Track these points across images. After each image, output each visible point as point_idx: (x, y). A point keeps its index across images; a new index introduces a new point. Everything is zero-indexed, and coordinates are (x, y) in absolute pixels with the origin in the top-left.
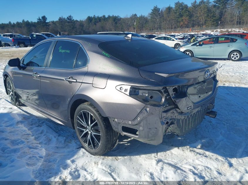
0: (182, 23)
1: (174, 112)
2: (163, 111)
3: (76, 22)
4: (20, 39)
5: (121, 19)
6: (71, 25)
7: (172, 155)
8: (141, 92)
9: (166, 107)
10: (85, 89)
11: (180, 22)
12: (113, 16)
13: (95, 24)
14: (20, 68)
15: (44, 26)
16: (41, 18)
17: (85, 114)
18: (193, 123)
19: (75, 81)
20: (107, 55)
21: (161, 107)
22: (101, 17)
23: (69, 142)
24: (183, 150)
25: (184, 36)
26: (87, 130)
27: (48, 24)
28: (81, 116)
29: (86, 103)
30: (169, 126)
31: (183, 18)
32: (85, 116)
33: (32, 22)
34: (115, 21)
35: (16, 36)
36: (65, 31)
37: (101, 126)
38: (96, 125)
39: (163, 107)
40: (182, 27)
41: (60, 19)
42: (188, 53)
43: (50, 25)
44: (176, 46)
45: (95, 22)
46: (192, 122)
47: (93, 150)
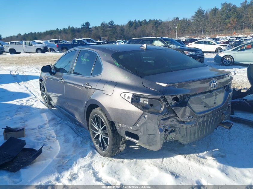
0: (229, 25)
1: (173, 121)
2: (162, 119)
3: (117, 27)
4: (64, 45)
5: (163, 23)
6: (112, 30)
7: (177, 163)
8: (142, 100)
9: (164, 115)
10: (97, 95)
11: (226, 24)
12: (154, 20)
13: (136, 29)
14: (52, 74)
15: (87, 31)
16: (85, 24)
17: (97, 117)
18: (200, 132)
19: (90, 87)
20: (117, 64)
21: (160, 115)
22: (142, 21)
23: (85, 143)
24: (189, 159)
25: (230, 39)
26: (99, 133)
27: (91, 29)
28: (94, 120)
29: (98, 108)
30: (169, 134)
31: (230, 20)
32: (97, 119)
33: (76, 28)
34: (155, 25)
35: (60, 42)
36: (106, 36)
37: (109, 130)
38: (105, 128)
39: (161, 115)
40: (228, 29)
41: (102, 24)
42: (227, 58)
43: (92, 30)
44: (218, 50)
45: (136, 26)
46: (198, 131)
47: (103, 152)
